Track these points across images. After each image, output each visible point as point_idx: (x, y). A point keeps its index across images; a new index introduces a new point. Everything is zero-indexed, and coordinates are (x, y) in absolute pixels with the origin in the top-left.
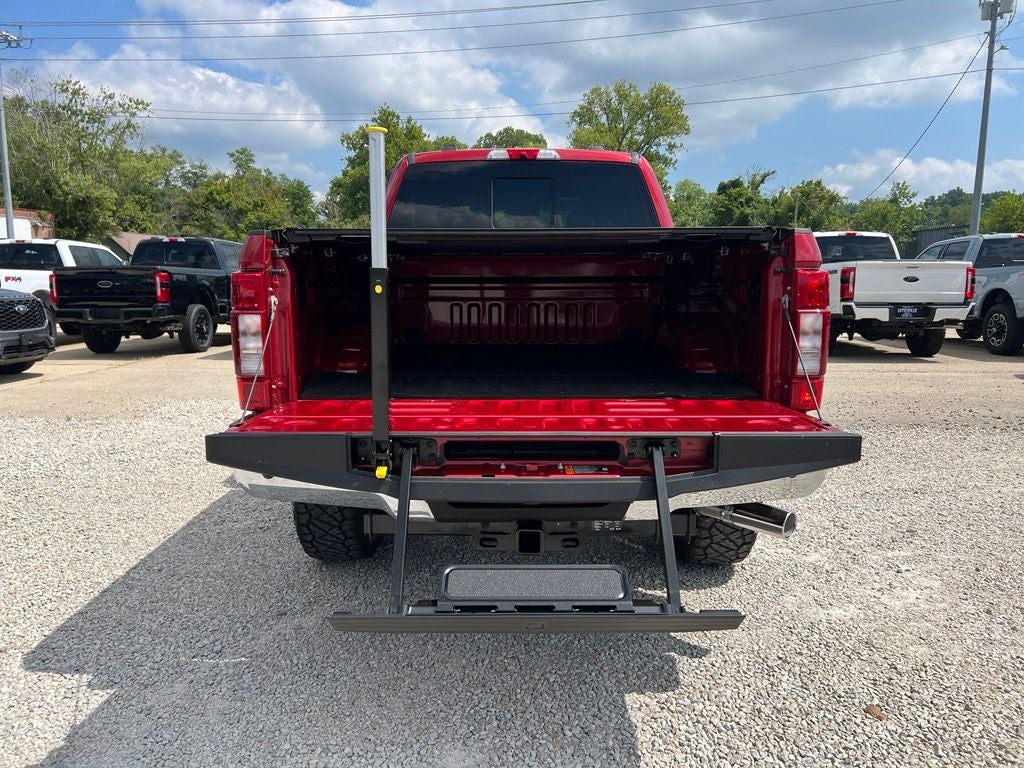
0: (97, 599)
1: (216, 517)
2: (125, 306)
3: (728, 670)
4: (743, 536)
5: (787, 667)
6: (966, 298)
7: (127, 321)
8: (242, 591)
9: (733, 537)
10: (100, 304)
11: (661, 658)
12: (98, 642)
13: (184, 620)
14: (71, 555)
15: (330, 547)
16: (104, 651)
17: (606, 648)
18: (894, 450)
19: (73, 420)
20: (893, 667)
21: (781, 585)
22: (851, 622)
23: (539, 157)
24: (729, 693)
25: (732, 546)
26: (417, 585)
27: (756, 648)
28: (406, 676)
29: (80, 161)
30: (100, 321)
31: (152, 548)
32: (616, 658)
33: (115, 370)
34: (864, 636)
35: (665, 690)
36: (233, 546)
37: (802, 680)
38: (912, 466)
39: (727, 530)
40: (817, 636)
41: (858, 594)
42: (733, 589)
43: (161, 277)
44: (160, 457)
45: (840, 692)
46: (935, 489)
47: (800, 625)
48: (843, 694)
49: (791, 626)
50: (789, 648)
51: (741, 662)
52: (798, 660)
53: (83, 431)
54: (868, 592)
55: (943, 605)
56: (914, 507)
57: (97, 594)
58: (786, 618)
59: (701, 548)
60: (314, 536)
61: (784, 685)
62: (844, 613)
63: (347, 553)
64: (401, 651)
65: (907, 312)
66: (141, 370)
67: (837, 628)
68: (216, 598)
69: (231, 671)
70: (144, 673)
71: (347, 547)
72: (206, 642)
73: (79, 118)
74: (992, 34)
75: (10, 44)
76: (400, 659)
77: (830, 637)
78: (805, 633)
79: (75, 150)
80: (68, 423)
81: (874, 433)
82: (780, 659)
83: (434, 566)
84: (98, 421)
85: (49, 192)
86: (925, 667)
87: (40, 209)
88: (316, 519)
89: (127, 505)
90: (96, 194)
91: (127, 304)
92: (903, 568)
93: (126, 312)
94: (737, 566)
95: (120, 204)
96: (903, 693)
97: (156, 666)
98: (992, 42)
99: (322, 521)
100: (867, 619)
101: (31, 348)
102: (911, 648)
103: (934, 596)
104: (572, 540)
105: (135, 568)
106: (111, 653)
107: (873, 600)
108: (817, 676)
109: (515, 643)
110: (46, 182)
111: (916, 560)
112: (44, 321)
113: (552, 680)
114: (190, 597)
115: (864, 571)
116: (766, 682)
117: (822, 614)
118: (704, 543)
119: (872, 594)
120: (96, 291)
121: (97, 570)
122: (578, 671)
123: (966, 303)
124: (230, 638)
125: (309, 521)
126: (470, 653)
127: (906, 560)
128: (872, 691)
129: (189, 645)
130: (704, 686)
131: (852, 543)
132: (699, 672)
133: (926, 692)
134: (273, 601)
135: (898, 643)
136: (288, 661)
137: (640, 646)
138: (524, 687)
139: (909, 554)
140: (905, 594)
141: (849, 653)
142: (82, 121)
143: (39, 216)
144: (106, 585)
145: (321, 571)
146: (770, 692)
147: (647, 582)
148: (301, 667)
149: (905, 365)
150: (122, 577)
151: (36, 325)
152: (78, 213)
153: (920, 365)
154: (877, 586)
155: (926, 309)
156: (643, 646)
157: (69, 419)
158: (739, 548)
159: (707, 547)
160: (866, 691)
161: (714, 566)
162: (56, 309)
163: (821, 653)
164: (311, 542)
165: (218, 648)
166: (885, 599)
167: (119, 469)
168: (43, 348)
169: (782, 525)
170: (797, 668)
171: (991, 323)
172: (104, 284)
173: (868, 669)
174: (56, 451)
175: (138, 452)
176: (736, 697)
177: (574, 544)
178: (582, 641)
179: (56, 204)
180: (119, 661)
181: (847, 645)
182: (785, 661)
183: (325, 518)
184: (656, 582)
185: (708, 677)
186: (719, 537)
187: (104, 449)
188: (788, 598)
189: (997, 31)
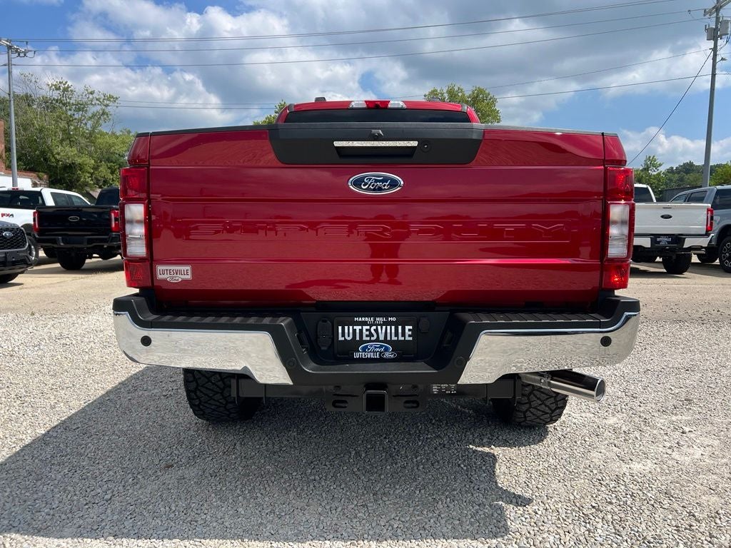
0: (18, 453)
1: (130, 387)
2: (89, 235)
3: (550, 517)
4: (556, 402)
5: (601, 515)
6: (707, 231)
7: (90, 246)
8: (139, 447)
9: (548, 403)
10: (69, 233)
11: (490, 506)
12: (8, 490)
13: (84, 471)
14: (6, 417)
15: (214, 410)
16: (11, 498)
17: (443, 497)
18: (665, 338)
19: (37, 315)
20: (691, 514)
21: (588, 443)
22: (650, 475)
23: (389, 106)
24: (551, 539)
25: (547, 410)
26: (285, 443)
27: (572, 498)
28: (269, 522)
29: (68, 138)
30: (69, 246)
31: (73, 412)
32: (451, 505)
33: (78, 281)
34: (663, 487)
35: (496, 537)
36: (140, 410)
37: (614, 527)
38: (681, 350)
39: (543, 397)
40: (623, 487)
41: (652, 451)
42: (549, 447)
43: (115, 213)
44: (96, 341)
45: (649, 538)
46: (702, 367)
47: (608, 478)
48: (652, 540)
49: (600, 478)
50: (600, 497)
51: (560, 510)
52: (609, 508)
53: (41, 322)
54: (661, 449)
55: (725, 460)
56: (687, 381)
57: (18, 449)
58: (595, 472)
59: (521, 412)
60: (200, 401)
61: (599, 531)
62: (644, 467)
63: (228, 416)
64: (267, 499)
65: (664, 241)
66: (97, 281)
67: (640, 480)
68: (116, 452)
69: (115, 517)
70: (40, 518)
71: (228, 410)
72: (99, 491)
73: (68, 108)
74: (715, 50)
75: (19, 55)
76: (265, 506)
77: (634, 488)
78: (613, 484)
79: (64, 131)
80: (31, 317)
81: (648, 326)
82: (594, 507)
83: (301, 427)
84: (55, 316)
85: (46, 160)
86: (719, 514)
87: (39, 172)
88: (202, 386)
89: (61, 378)
90: (79, 161)
91: (89, 233)
92: (687, 429)
93: (89, 239)
94: (550, 427)
95: (96, 168)
96: (703, 539)
97: (52, 512)
98: (715, 55)
99: (207, 388)
100: (662, 473)
101: (14, 263)
102: (704, 497)
103: (716, 453)
104: (413, 402)
105: (55, 427)
106: (17, 499)
107: (666, 456)
108: (627, 523)
109: (365, 492)
110: (43, 153)
111: (695, 423)
112: (25, 244)
113: (395, 526)
114: (95, 452)
115: (655, 432)
116: (583, 529)
117: (624, 468)
118: (524, 408)
119: (664, 451)
120: (68, 224)
121: (23, 429)
122: (418, 518)
123: (707, 234)
124: (121, 488)
125: (196, 388)
126: (326, 502)
127: (688, 423)
128: (676, 537)
129: (84, 493)
130: (529, 533)
131: (642, 409)
132: (524, 519)
133: (724, 538)
134: (163, 455)
135: (692, 493)
136: (167, 508)
137: (472, 495)
138: (371, 533)
139: (689, 418)
140: (691, 451)
141: (652, 502)
142: (70, 110)
143: (38, 176)
144: (28, 441)
145: (208, 430)
146: (588, 538)
147: (477, 440)
148: (177, 513)
149: (663, 279)
150: (43, 435)
151: (18, 247)
152: (66, 175)
153: (674, 279)
154: (668, 444)
155: (678, 239)
156: (475, 495)
157: (33, 314)
158: (553, 411)
159: (526, 411)
160: (671, 537)
161: (531, 427)
162: (37, 237)
163: (629, 503)
164: (198, 406)
165: (108, 497)
166: (675, 455)
167: (61, 350)
168: (24, 264)
169: (594, 390)
170: (610, 516)
171: (725, 250)
172: (73, 219)
173: (670, 517)
174: (16, 337)
175: (79, 338)
176: (559, 543)
177: (415, 405)
178: (423, 491)
179: (50, 167)
180: (22, 507)
181: (649, 495)
182: (598, 510)
183: (209, 385)
184: (484, 441)
185: (533, 524)
186: (536, 403)
187: (54, 336)
188: (594, 454)
189: (719, 47)
